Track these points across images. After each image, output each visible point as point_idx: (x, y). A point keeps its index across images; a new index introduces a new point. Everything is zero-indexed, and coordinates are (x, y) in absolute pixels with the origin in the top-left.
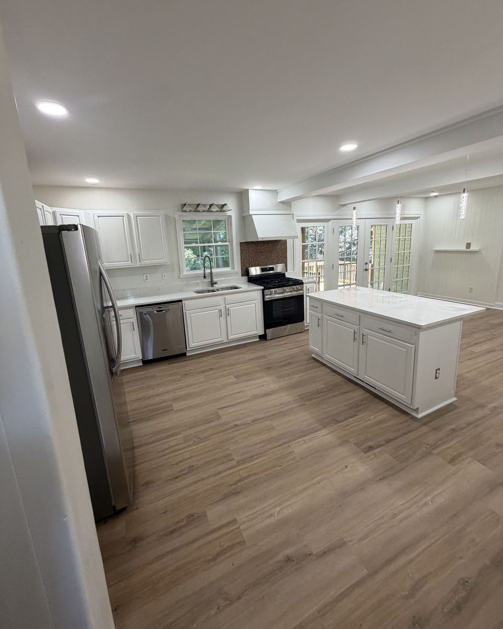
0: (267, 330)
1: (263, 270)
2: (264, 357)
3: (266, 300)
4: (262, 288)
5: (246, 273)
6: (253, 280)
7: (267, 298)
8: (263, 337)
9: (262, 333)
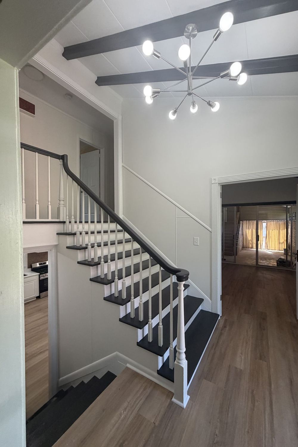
0: (41, 294)
1: (40, 264)
2: (39, 306)
3: (40, 279)
4: (39, 274)
5: (30, 266)
6: (35, 270)
7: (42, 278)
8: (38, 298)
9: (38, 295)
